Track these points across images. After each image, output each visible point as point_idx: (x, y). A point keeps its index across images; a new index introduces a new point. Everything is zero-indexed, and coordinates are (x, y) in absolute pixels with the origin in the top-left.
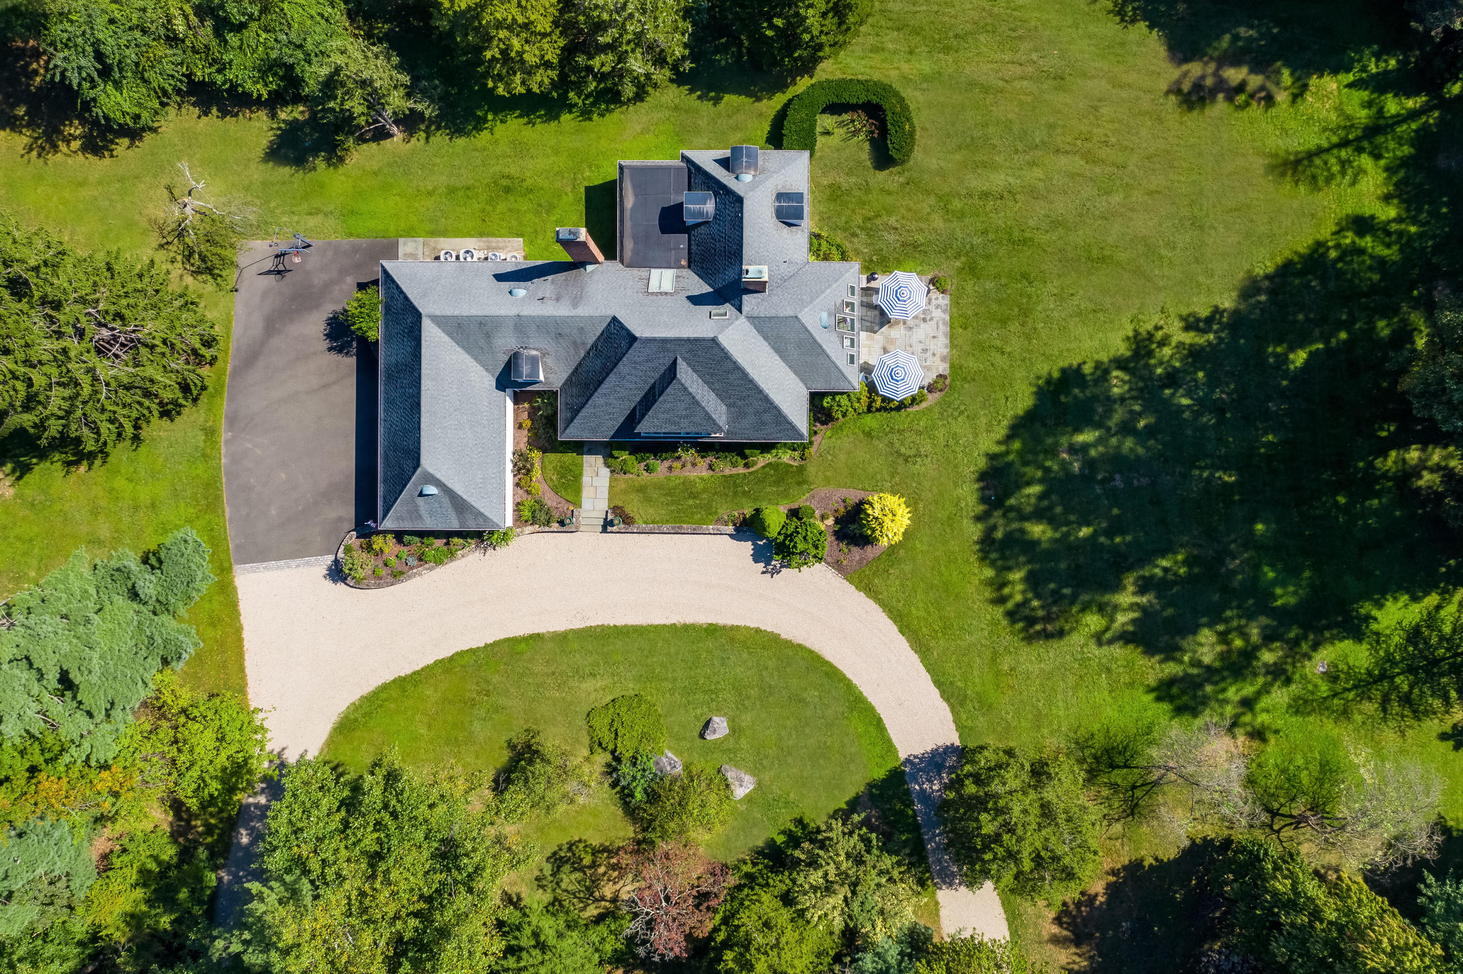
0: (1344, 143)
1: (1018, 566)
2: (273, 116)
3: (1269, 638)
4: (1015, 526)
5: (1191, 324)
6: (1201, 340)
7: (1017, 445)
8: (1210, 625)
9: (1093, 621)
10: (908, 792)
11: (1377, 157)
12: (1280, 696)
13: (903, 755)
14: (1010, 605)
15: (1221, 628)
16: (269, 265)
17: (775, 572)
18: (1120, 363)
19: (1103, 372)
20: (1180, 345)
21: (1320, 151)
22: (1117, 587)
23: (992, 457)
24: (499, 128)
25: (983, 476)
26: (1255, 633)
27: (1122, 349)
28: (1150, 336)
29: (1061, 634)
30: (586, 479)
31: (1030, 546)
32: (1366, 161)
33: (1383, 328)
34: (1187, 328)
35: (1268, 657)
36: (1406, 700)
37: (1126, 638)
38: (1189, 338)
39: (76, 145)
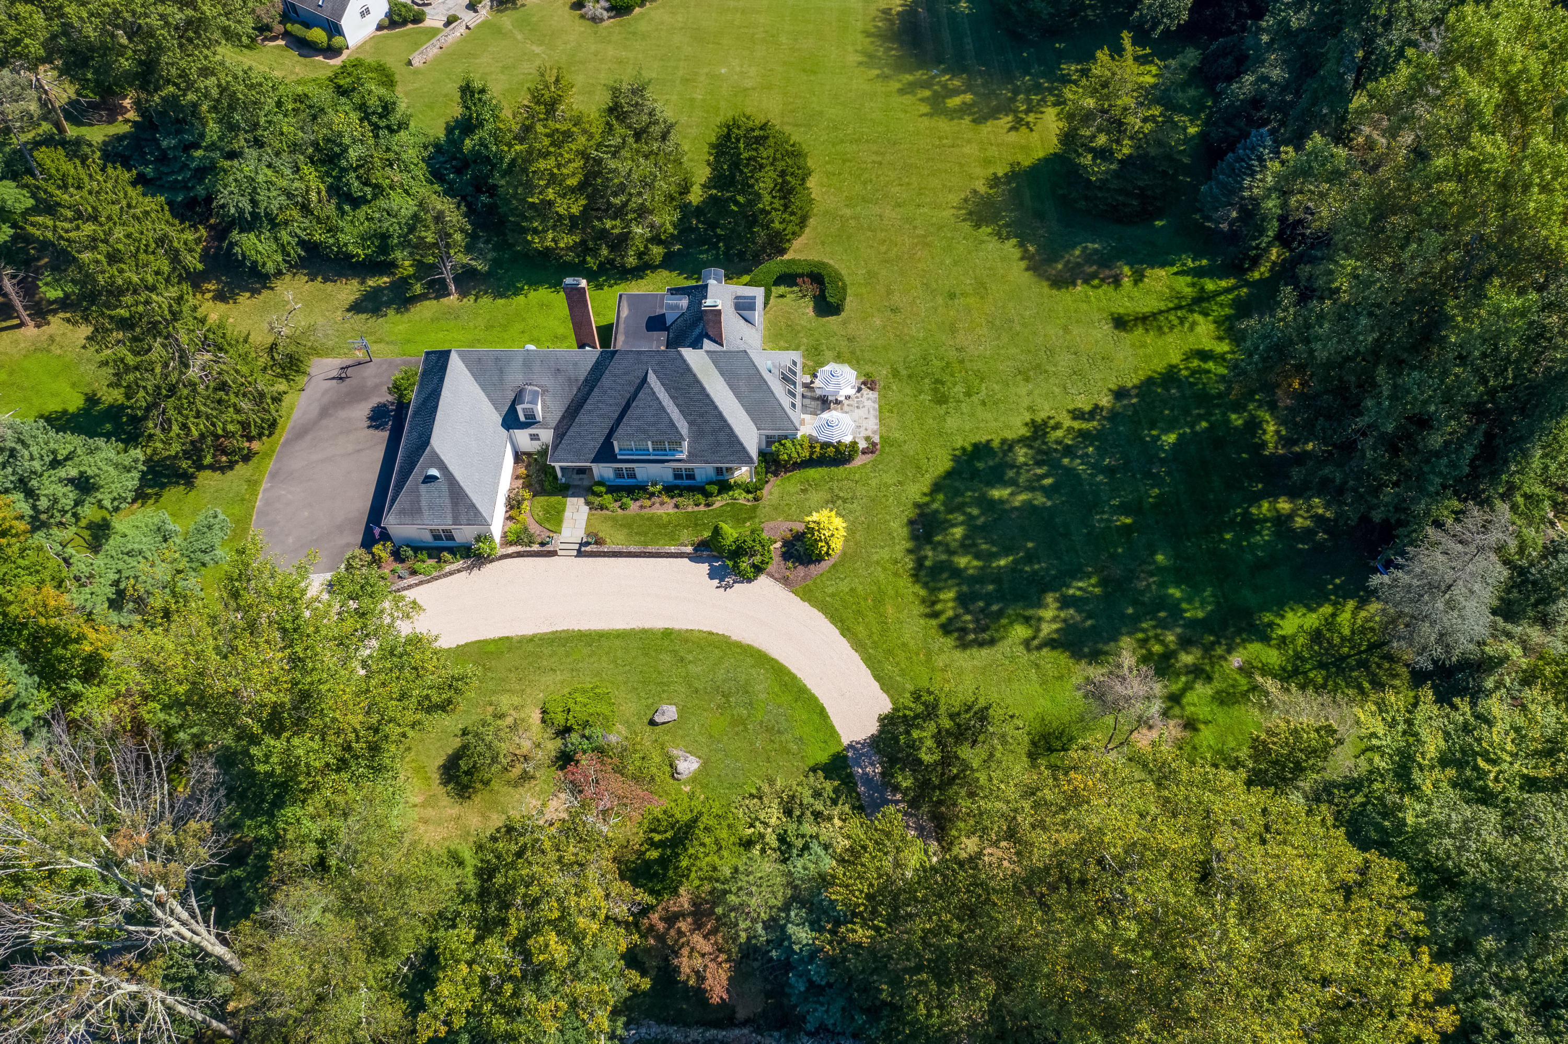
1: (949, 588)
2: (363, 282)
3: (1185, 643)
4: (944, 557)
5: (1077, 415)
7: (941, 497)
8: (1130, 634)
9: (1020, 631)
10: (851, 775)
11: (1206, 315)
12: (1202, 690)
13: (845, 741)
14: (943, 619)
15: (1140, 635)
16: (335, 373)
17: (730, 586)
18: (1023, 441)
19: (1008, 446)
20: (1070, 429)
21: (1161, 312)
22: (1040, 605)
23: (917, 505)
24: (532, 294)
25: (912, 522)
26: (1170, 638)
27: (1024, 431)
28: (1045, 423)
29: (992, 642)
30: (567, 514)
31: (956, 573)
32: (1198, 318)
33: (1236, 420)
34: (1075, 418)
35: (1187, 659)
37: (1051, 643)
38: (1077, 425)
39: (208, 295)
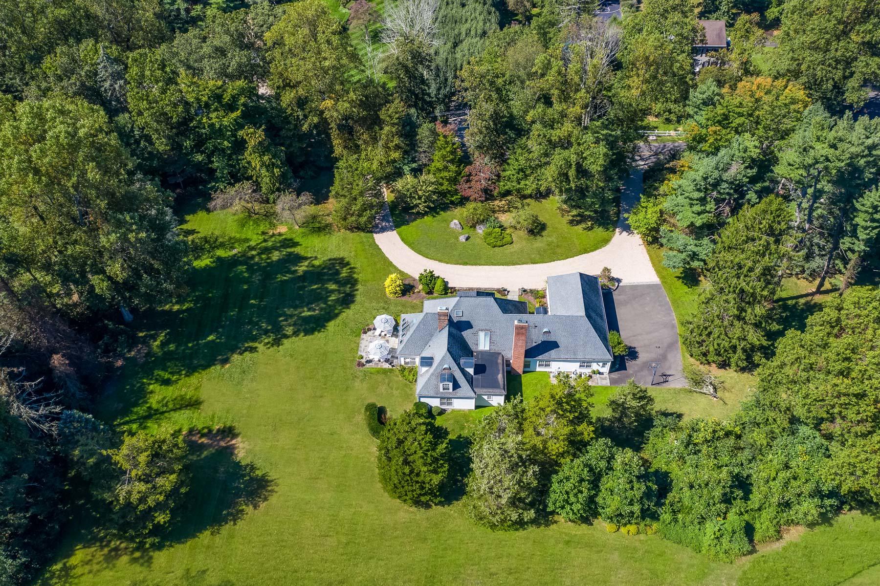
0: (163, 413)
1: (343, 277)
3: (253, 257)
4: (342, 289)
5: (253, 350)
6: (251, 344)
7: (336, 311)
8: (273, 261)
9: (317, 263)
10: (394, 223)
11: (149, 407)
12: (253, 243)
13: (395, 232)
14: (348, 267)
15: (269, 261)
16: (670, 378)
18: (286, 337)
19: (296, 333)
20: (260, 343)
21: (175, 410)
22: (305, 272)
23: (349, 308)
25: (353, 302)
26: (257, 259)
27: (285, 341)
28: (272, 345)
29: (330, 260)
31: (337, 283)
32: (155, 406)
33: (172, 347)
34: (256, 348)
35: (254, 253)
36: (206, 242)
37: (306, 258)
38: (256, 345)
